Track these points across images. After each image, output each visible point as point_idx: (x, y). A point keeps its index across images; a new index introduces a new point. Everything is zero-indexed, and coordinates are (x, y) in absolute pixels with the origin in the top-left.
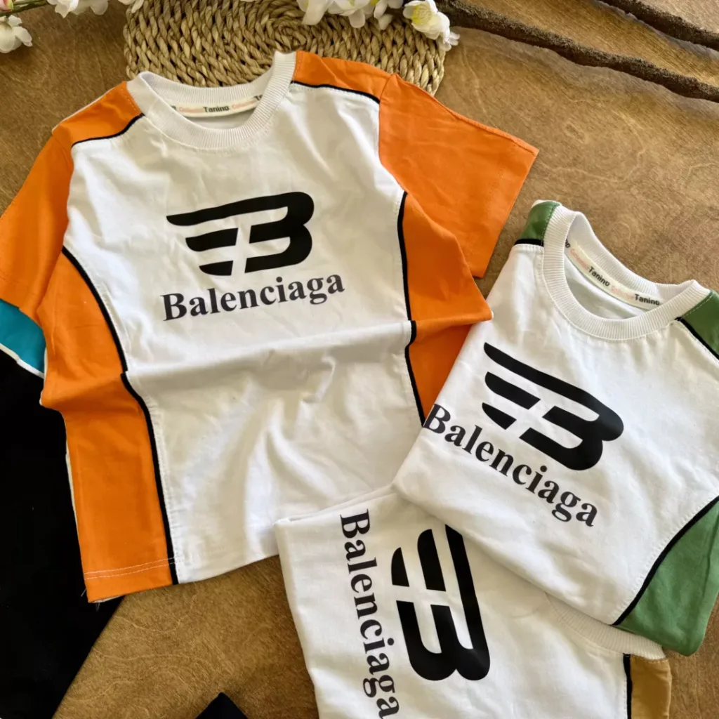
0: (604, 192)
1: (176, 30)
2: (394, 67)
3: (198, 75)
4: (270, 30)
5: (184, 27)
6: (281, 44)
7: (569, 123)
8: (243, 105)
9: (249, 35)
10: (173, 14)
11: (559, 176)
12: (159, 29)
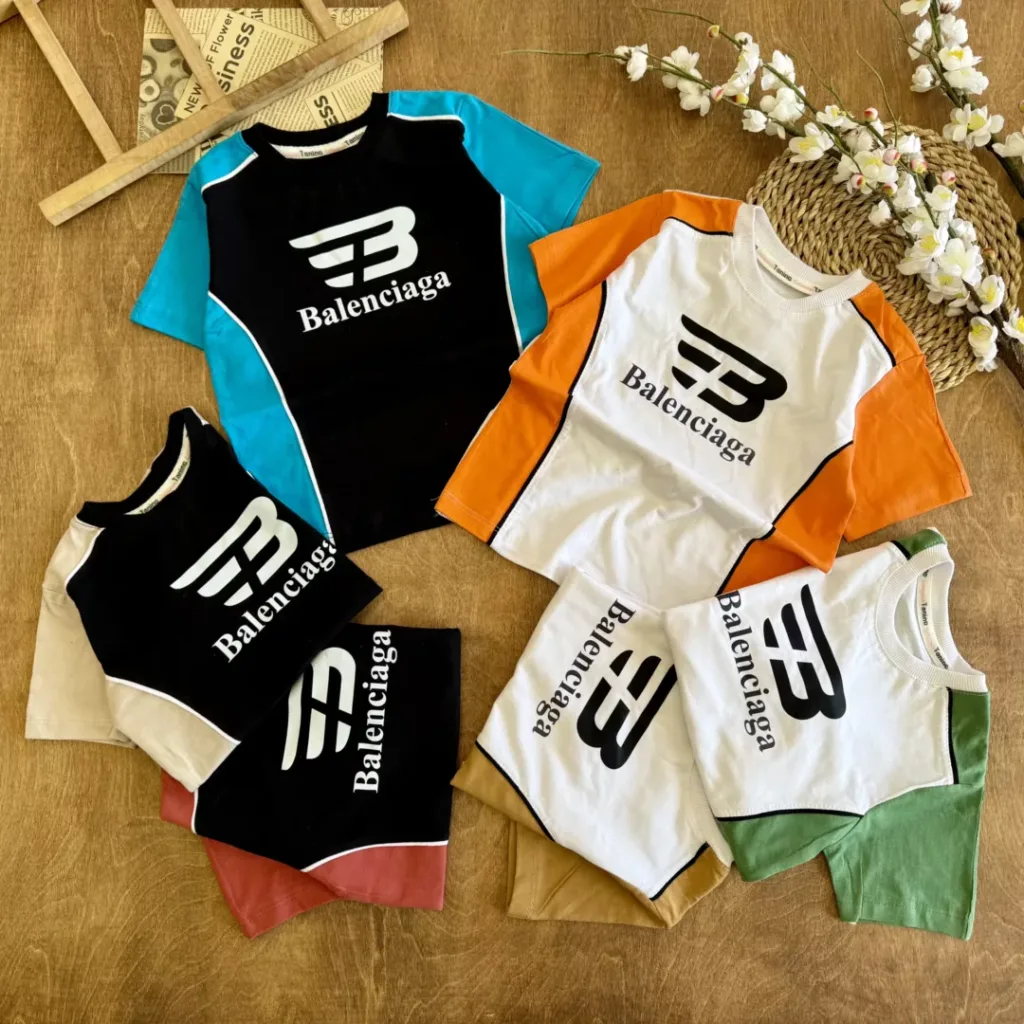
0: (988, 564)
1: (808, 191)
2: (930, 349)
3: (792, 236)
4: (871, 246)
5: (815, 193)
6: (869, 263)
7: (1013, 495)
8: (803, 286)
9: (853, 238)
10: (816, 176)
11: (969, 524)
12: (797, 179)
